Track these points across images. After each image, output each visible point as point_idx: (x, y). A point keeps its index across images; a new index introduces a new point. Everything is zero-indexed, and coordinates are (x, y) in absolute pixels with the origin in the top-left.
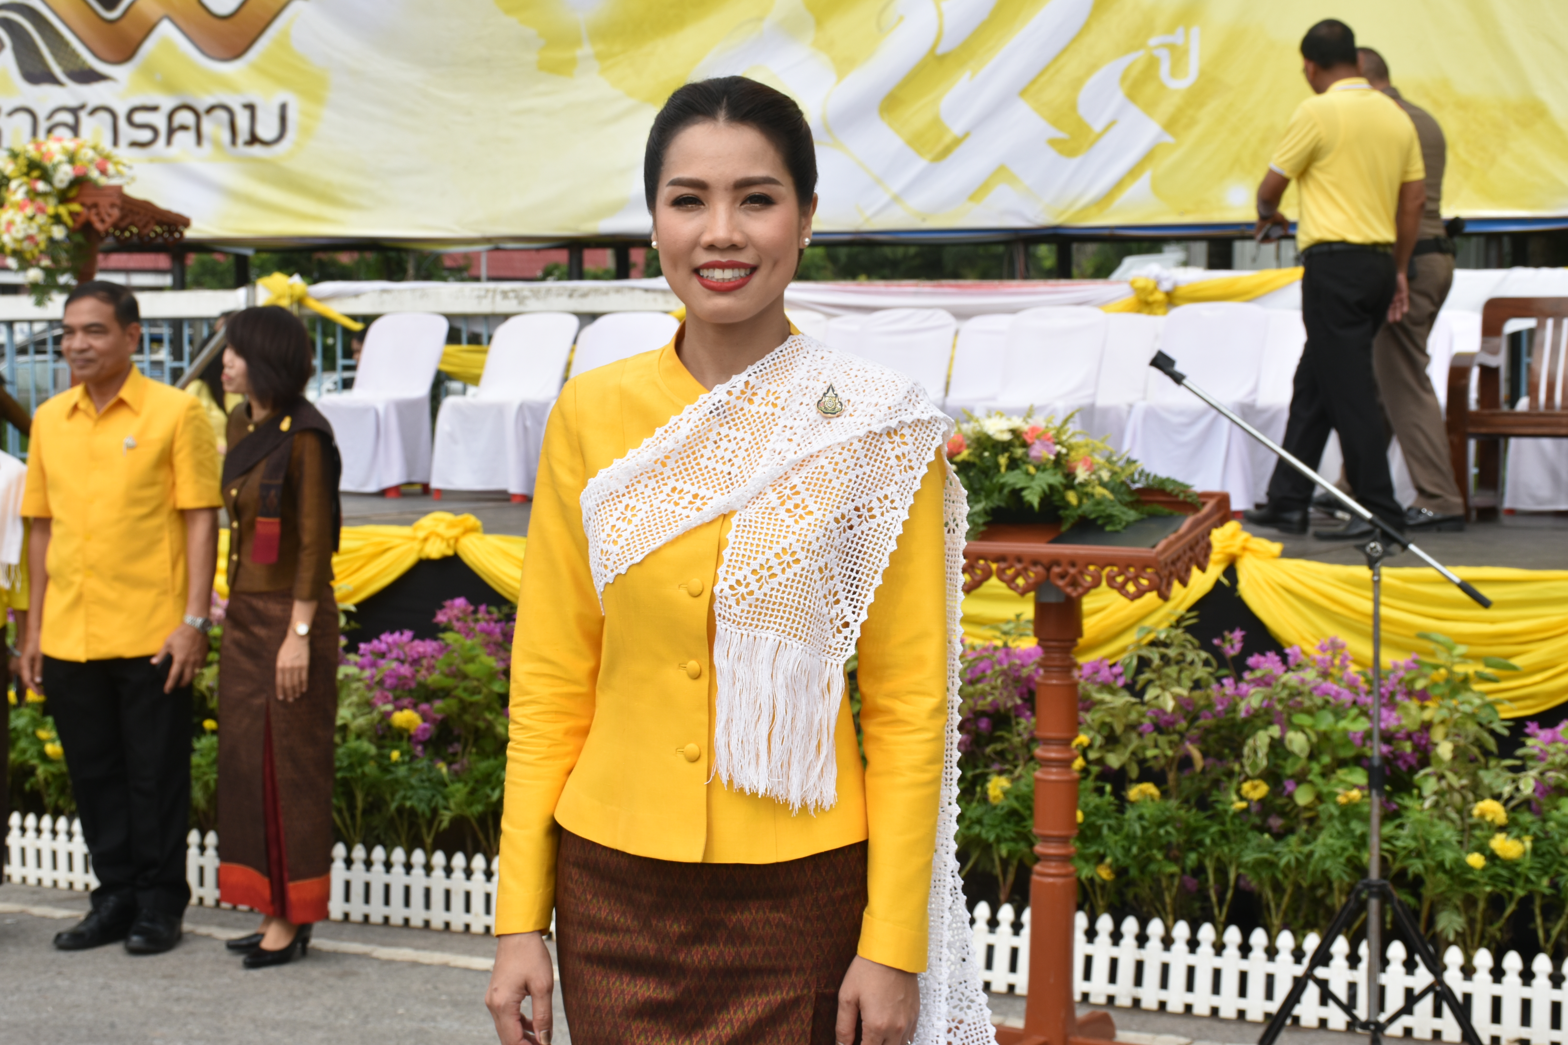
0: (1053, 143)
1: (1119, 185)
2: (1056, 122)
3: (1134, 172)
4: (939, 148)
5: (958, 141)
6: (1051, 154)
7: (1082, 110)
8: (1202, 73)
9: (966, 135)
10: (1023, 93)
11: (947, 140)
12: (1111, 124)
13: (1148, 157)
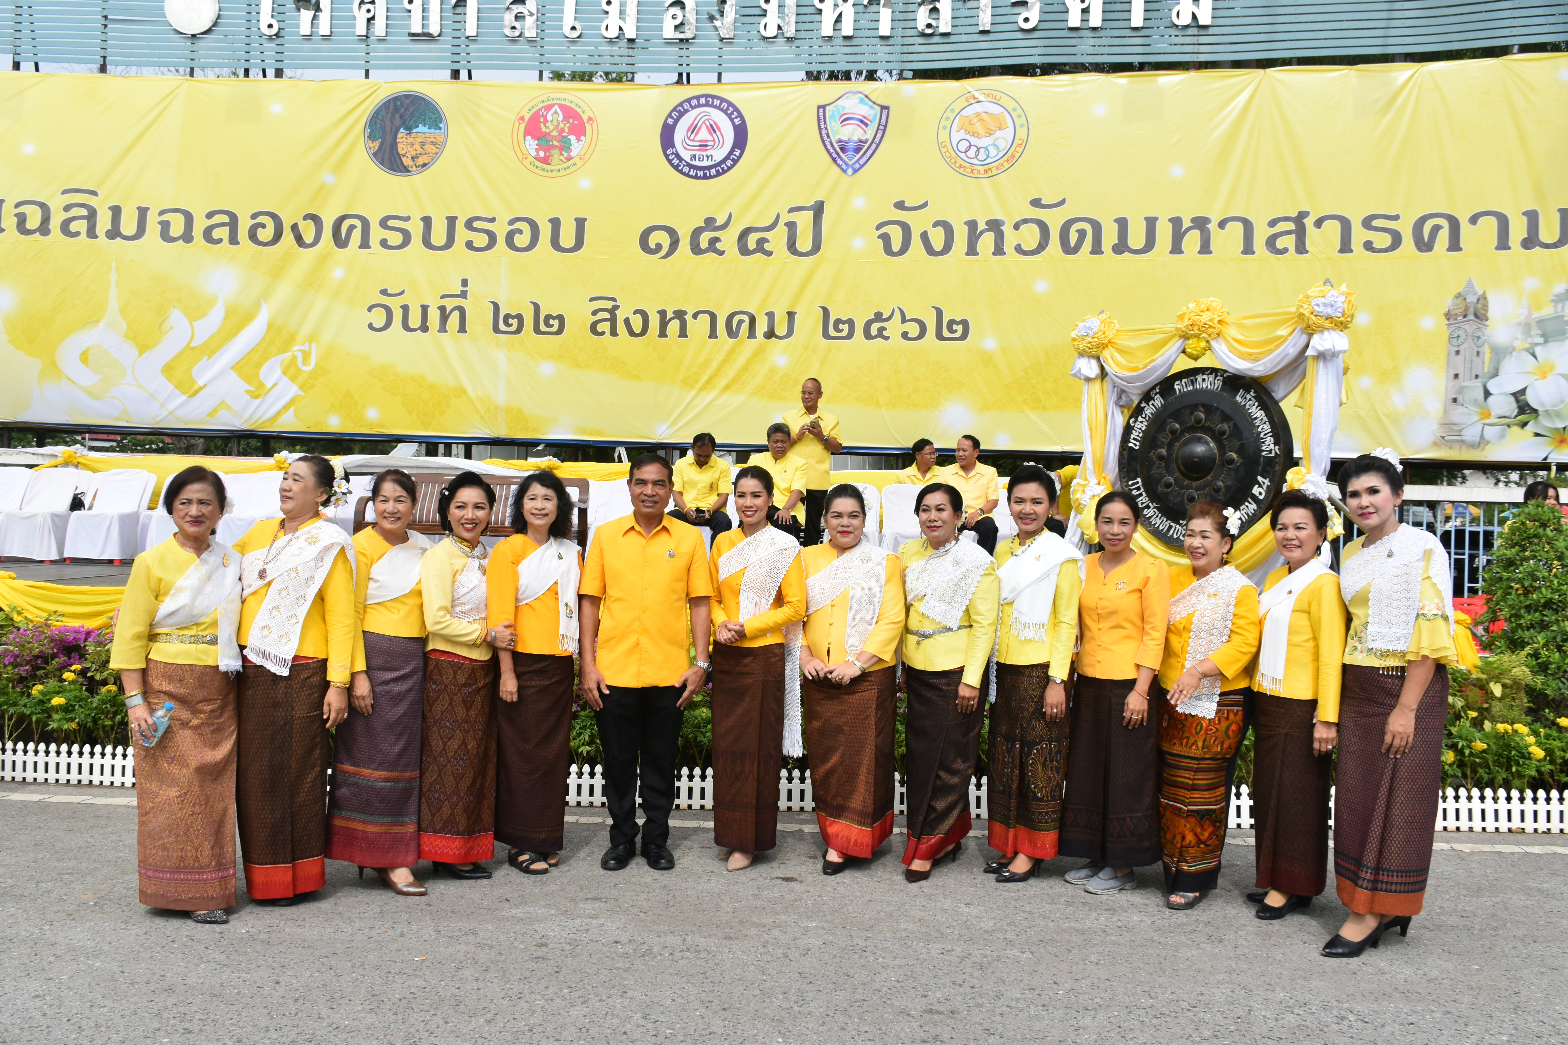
0: (247, 392)
1: (279, 413)
2: (248, 383)
3: (286, 407)
4: (192, 391)
5: (201, 388)
6: (248, 397)
7: (261, 378)
8: (316, 364)
9: (205, 385)
10: (233, 368)
11: (196, 387)
12: (276, 384)
13: (292, 401)
